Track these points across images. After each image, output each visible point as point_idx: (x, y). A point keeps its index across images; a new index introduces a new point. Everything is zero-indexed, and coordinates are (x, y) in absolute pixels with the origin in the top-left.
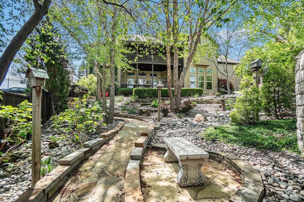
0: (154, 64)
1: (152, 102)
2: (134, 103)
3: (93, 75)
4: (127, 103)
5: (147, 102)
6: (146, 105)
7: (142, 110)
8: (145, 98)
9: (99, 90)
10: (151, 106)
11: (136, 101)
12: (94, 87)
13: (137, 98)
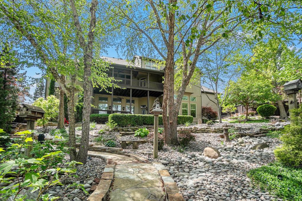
0: (132, 89)
1: (136, 132)
2: (111, 131)
3: (54, 96)
4: (101, 132)
5: (128, 131)
6: (128, 134)
7: (125, 141)
8: (125, 126)
9: (63, 116)
10: (135, 136)
11: (114, 130)
12: (56, 112)
13: (116, 126)
